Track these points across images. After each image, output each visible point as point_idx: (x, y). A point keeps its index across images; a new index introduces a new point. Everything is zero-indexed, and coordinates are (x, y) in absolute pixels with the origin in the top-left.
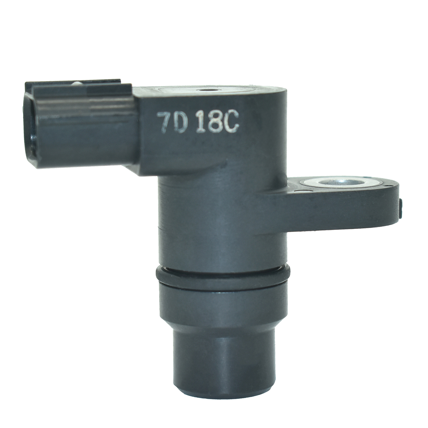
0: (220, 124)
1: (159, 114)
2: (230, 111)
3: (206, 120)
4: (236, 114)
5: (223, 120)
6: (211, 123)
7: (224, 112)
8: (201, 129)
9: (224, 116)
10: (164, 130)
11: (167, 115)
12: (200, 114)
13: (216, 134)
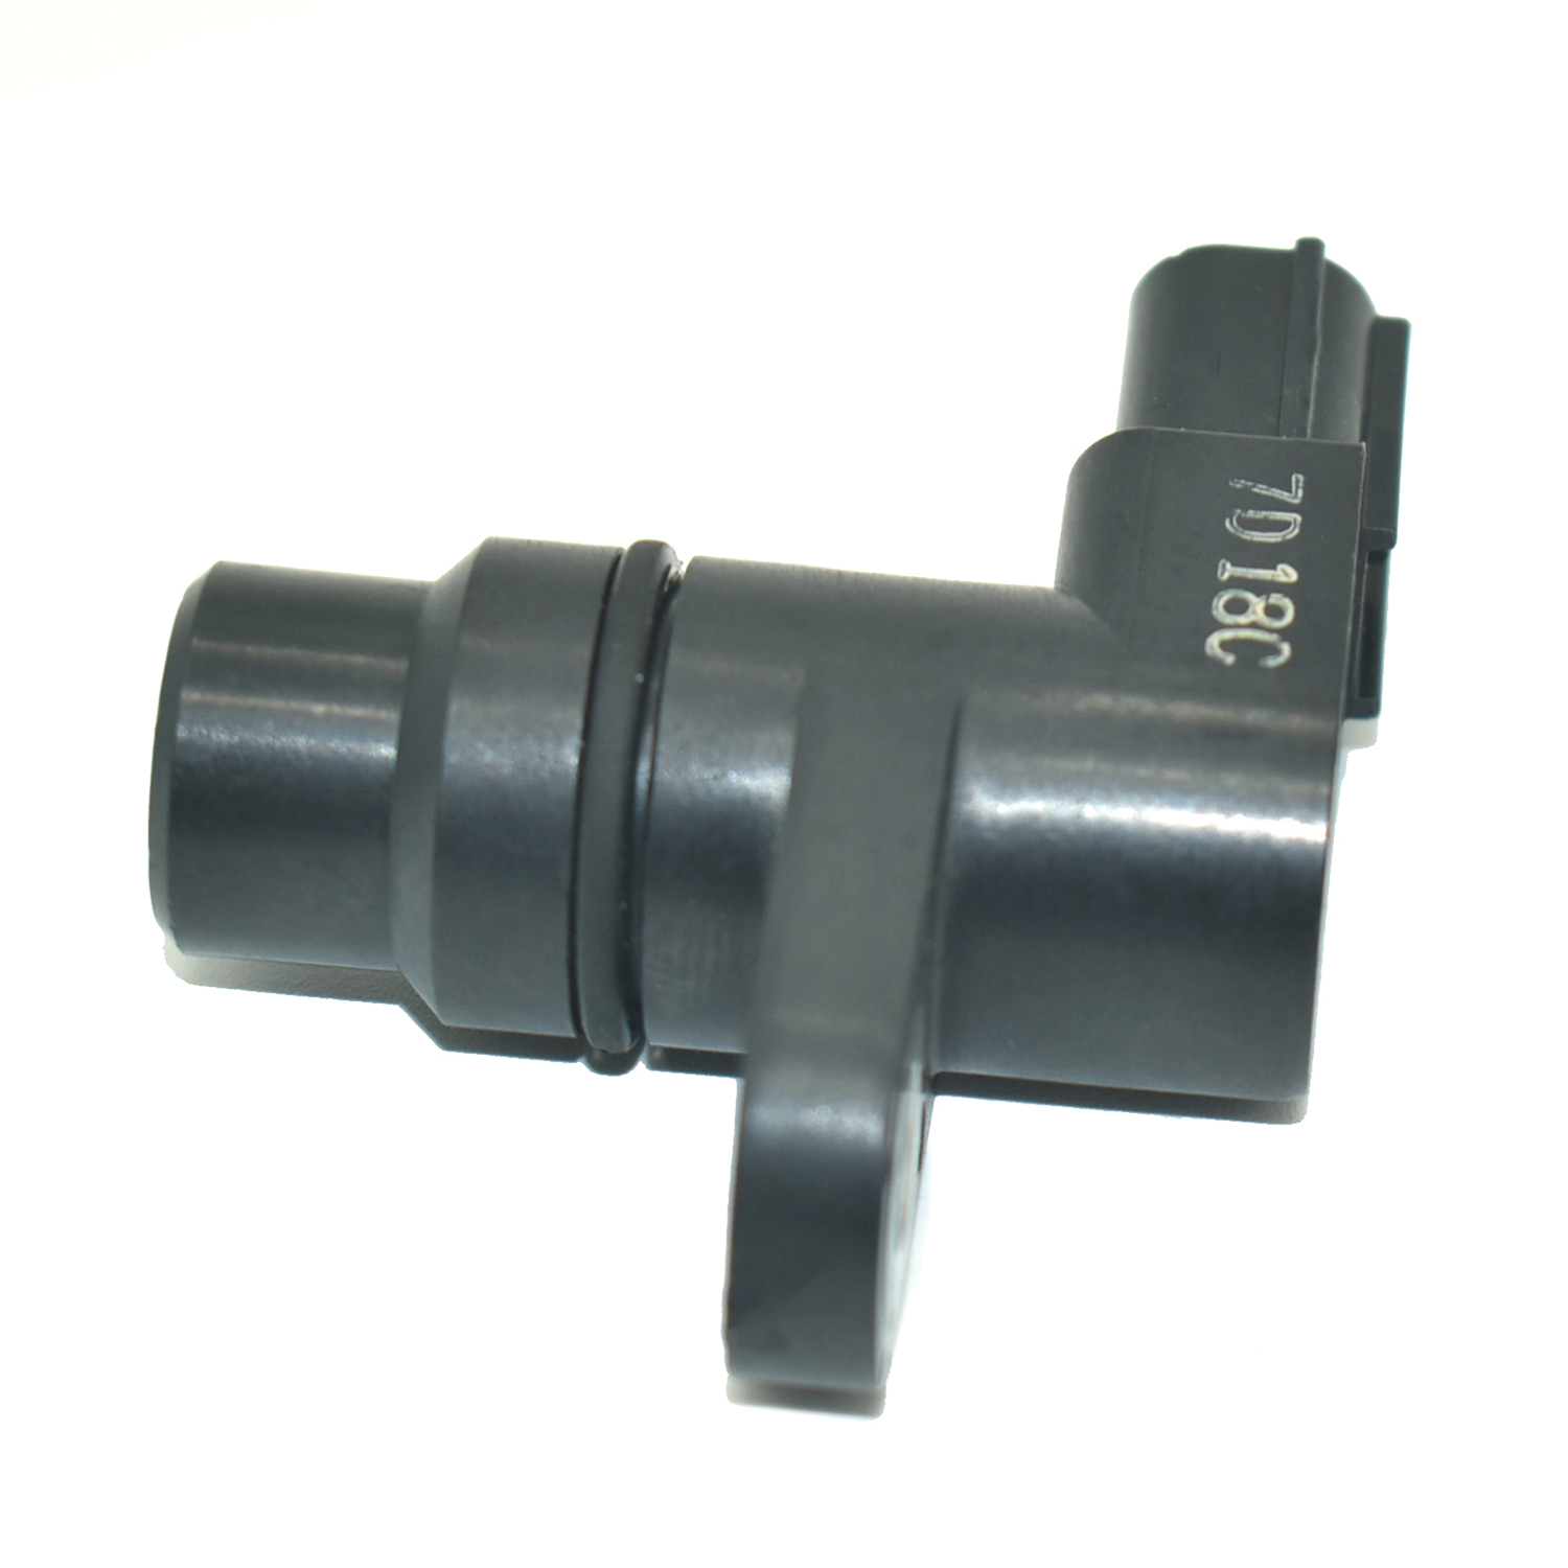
0: (1242, 620)
1: (1298, 479)
2: (1286, 649)
3: (1262, 588)
4: (1272, 662)
5: (1254, 626)
6: (1250, 597)
7: (1284, 634)
8: (1228, 571)
9: (1271, 631)
10: (1239, 484)
11: (1296, 496)
12: (1286, 574)
13: (1207, 605)
